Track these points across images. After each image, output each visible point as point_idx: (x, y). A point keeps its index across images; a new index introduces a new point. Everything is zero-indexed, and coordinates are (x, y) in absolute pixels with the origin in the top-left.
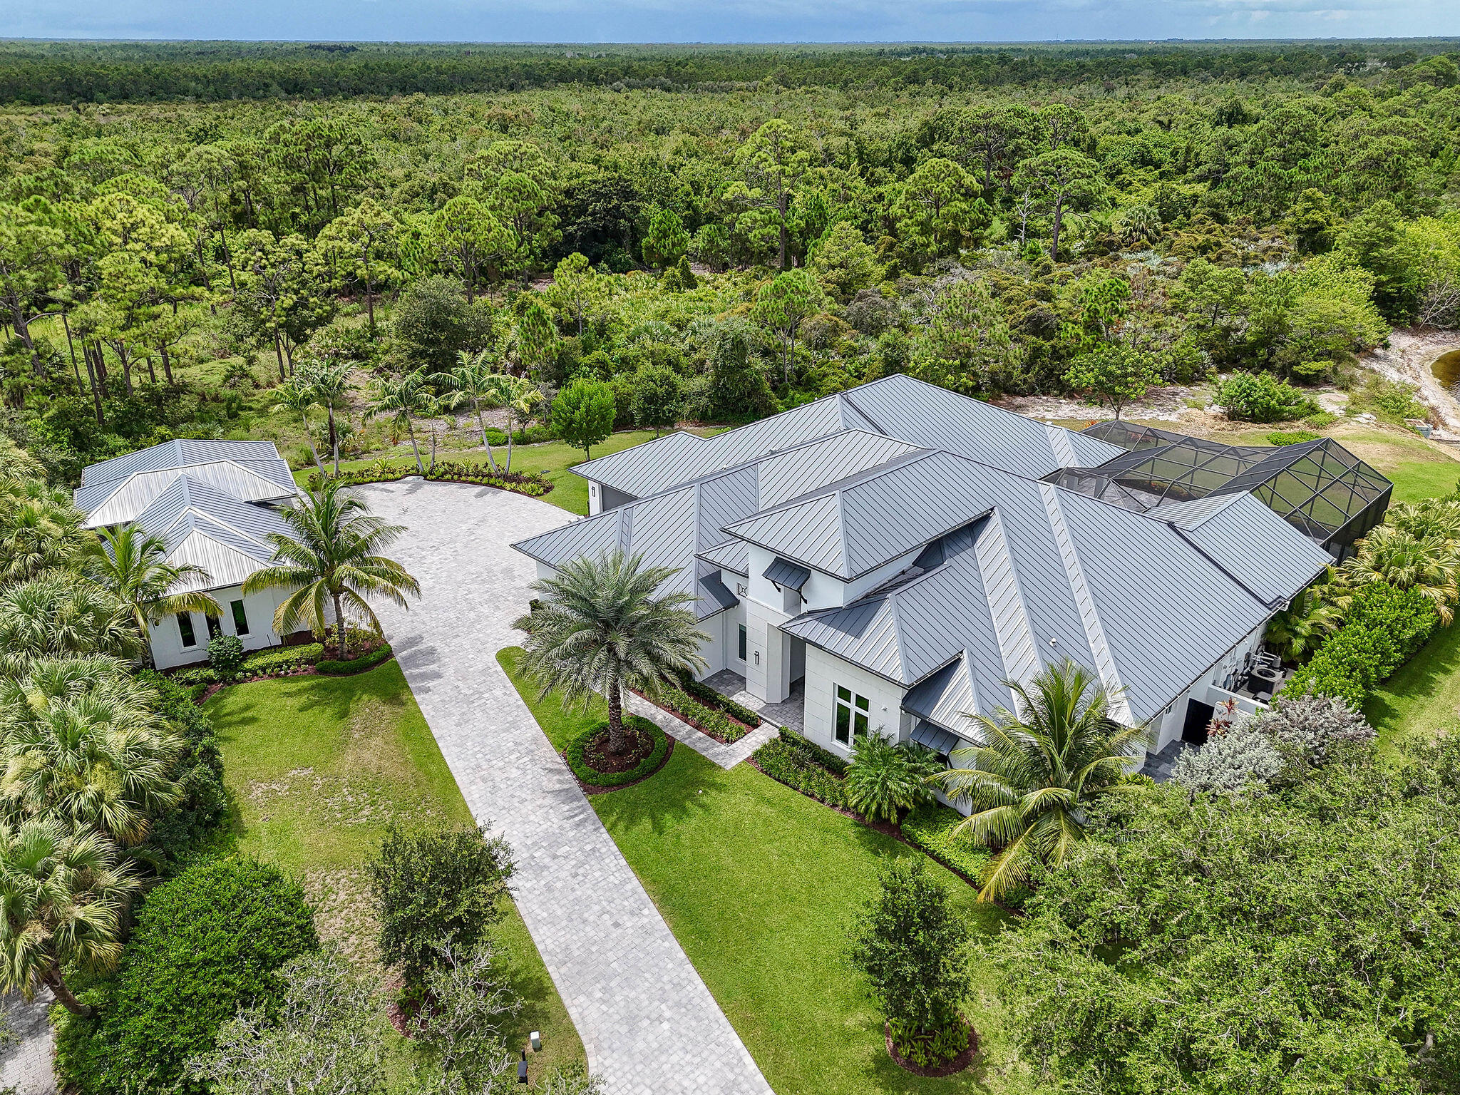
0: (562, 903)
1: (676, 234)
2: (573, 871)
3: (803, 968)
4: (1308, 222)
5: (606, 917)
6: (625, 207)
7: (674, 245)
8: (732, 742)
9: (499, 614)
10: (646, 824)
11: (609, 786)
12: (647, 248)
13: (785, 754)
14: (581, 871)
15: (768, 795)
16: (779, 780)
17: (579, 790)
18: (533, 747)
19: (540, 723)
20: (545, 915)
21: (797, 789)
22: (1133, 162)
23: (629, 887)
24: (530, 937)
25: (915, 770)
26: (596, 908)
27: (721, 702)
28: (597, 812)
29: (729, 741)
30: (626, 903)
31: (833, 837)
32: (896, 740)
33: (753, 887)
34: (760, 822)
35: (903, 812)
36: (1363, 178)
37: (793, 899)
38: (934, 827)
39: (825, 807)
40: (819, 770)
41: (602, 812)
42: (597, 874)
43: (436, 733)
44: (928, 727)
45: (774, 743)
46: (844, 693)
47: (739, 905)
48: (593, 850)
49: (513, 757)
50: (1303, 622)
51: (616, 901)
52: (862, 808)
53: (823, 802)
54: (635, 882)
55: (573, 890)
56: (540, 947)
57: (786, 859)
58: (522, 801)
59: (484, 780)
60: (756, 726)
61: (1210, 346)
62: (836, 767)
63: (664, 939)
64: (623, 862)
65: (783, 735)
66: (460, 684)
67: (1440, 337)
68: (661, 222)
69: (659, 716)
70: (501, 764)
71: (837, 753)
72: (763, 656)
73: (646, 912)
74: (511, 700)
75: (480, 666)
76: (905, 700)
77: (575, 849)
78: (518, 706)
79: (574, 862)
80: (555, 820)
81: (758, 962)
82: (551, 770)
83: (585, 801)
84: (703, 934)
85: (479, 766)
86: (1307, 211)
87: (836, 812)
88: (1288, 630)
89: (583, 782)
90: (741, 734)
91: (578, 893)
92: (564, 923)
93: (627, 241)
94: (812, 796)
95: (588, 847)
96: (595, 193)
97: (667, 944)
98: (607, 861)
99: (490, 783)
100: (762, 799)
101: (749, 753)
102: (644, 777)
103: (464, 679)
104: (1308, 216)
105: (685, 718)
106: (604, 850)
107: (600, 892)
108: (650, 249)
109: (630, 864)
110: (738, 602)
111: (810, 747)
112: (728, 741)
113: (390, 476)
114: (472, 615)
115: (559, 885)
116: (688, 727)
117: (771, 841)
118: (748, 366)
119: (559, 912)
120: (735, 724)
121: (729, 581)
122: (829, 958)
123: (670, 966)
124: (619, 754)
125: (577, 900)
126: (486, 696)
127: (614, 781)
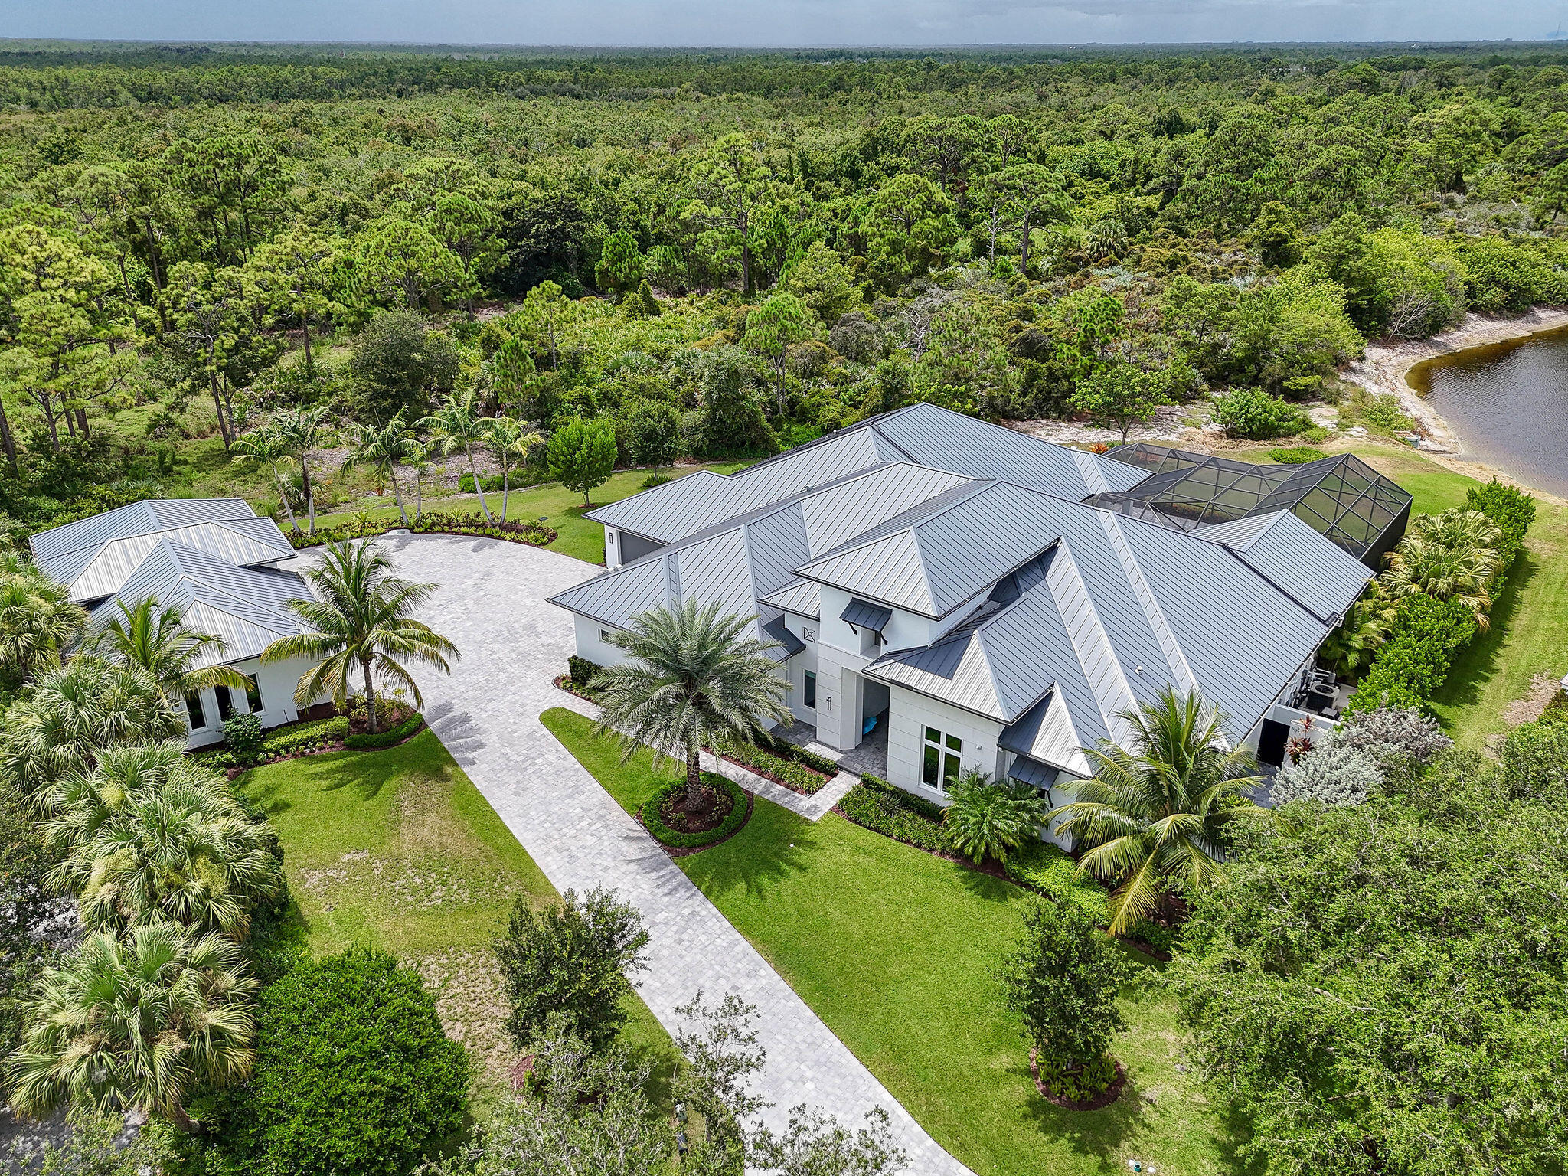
0: (673, 970)
1: (632, 257)
2: (677, 937)
3: (935, 1016)
4: (1272, 235)
5: (722, 981)
6: (570, 228)
7: (631, 268)
8: (814, 792)
9: (531, 673)
10: (742, 886)
11: (693, 847)
12: (601, 272)
13: (872, 802)
14: (685, 936)
15: (862, 844)
16: (869, 828)
17: (665, 857)
18: (603, 812)
19: (604, 787)
20: (658, 984)
21: (891, 836)
22: (1082, 174)
23: (738, 949)
24: (647, 1009)
25: (1019, 808)
26: (710, 973)
27: (793, 752)
28: (688, 875)
29: (810, 792)
30: (739, 966)
31: (937, 882)
32: (993, 779)
33: (868, 938)
34: (860, 873)
35: (1009, 849)
36: (1314, 189)
37: (910, 948)
38: (1040, 867)
39: (922, 852)
40: (910, 815)
41: (695, 876)
42: (703, 938)
43: (494, 804)
44: (1026, 762)
45: (857, 791)
46: (932, 734)
47: (857, 957)
48: (692, 913)
49: (584, 823)
50: (1355, 637)
51: (731, 965)
52: (969, 850)
53: (919, 846)
54: (745, 944)
55: (681, 957)
56: (661, 1018)
57: (894, 907)
58: (606, 869)
59: (559, 851)
60: (834, 775)
61: (1200, 364)
62: (931, 813)
63: (787, 999)
64: (727, 924)
65: (866, 782)
66: (507, 750)
67: (1408, 347)
68: (615, 245)
69: (731, 771)
70: (573, 832)
71: (925, 796)
72: (836, 702)
73: (762, 973)
74: (567, 764)
75: (525, 731)
76: (1001, 738)
77: (673, 915)
78: (577, 770)
79: (675, 928)
80: (644, 886)
81: (889, 1013)
82: (627, 838)
83: (674, 867)
84: (828, 991)
85: (549, 836)
86: (1270, 224)
87: (935, 856)
88: (1341, 645)
89: (666, 845)
90: (821, 784)
91: (688, 959)
92: (680, 991)
93: (573, 264)
94: (907, 842)
95: (686, 912)
96: (537, 213)
97: (791, 1004)
98: (710, 924)
99: (566, 853)
100: (856, 849)
101: (834, 803)
102: (730, 835)
103: (511, 745)
104: (1272, 229)
105: (760, 771)
106: (704, 913)
107: (710, 956)
108: (604, 273)
109: (734, 926)
110: (804, 647)
111: (898, 792)
112: (808, 791)
113: (373, 530)
114: (502, 676)
115: (665, 952)
116: (764, 781)
117: (875, 891)
118: (744, 398)
119: (672, 981)
120: (814, 774)
121: (793, 625)
122: (960, 1003)
123: (800, 1026)
124: (698, 813)
125: (688, 967)
126: (539, 761)
127: (698, 841)
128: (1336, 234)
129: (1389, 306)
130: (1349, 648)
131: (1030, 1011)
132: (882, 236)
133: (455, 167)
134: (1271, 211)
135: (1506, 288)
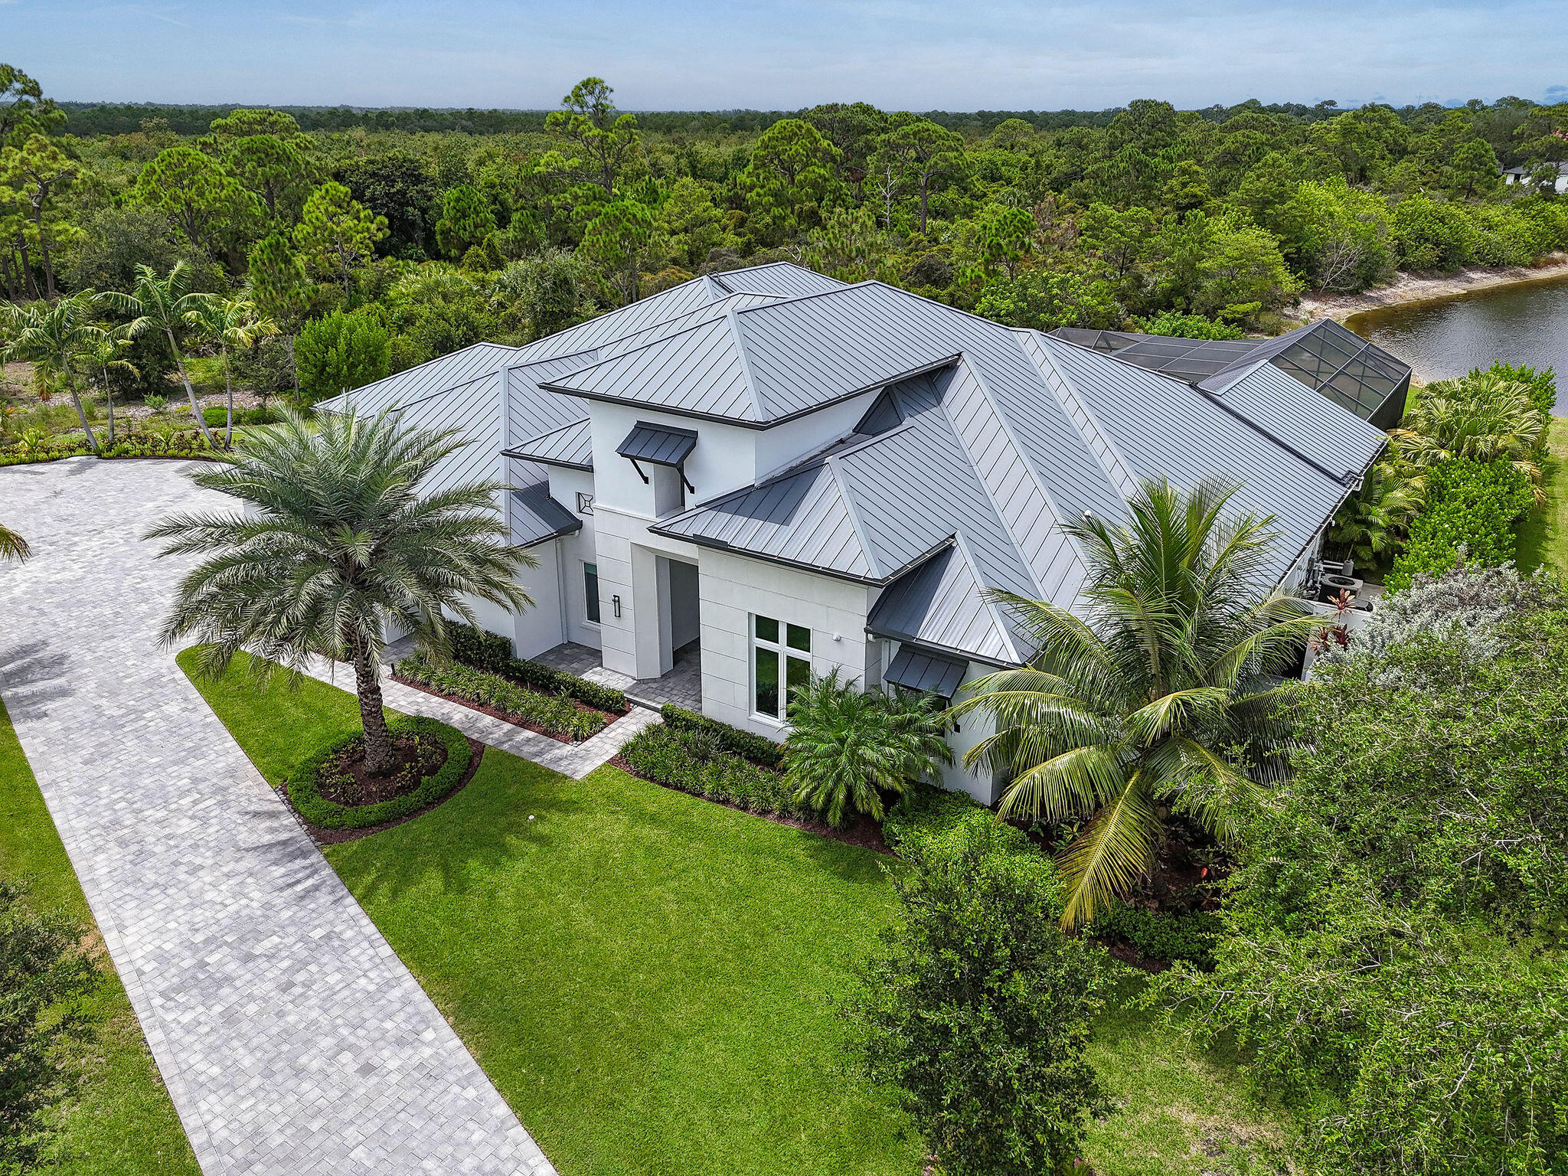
0: (255, 1042)
1: (477, 213)
2: (284, 979)
3: (745, 1099)
4: (1187, 196)
5: (346, 1057)
6: (412, 192)
7: (476, 227)
8: (584, 739)
10: (433, 881)
11: (364, 827)
12: (442, 233)
13: (673, 745)
14: (300, 977)
15: (652, 808)
16: (666, 785)
17: (306, 842)
18: (228, 782)
19: (243, 744)
20: (215, 1070)
21: (700, 795)
22: (984, 178)
23: (396, 993)
24: (176, 1121)
25: (902, 727)
26: (327, 1042)
27: (560, 682)
28: (339, 872)
29: (579, 738)
30: (388, 1025)
31: (770, 861)
32: (861, 687)
33: (637, 960)
34: (639, 853)
35: (889, 797)
37: (711, 974)
38: (940, 825)
39: (749, 817)
40: (734, 761)
41: (347, 873)
42: (336, 977)
43: (41, 778)
44: (914, 653)
45: (654, 731)
46: (766, 627)
47: (612, 997)
48: (328, 937)
49: (185, 802)
50: (1375, 510)
51: (372, 1024)
52: (819, 801)
53: (745, 809)
54: (410, 983)
55: (281, 1015)
56: (196, 1140)
57: (691, 906)
58: (194, 870)
59: (122, 843)
60: (622, 713)
61: (1123, 297)
62: (765, 755)
63: (465, 1082)
64: (386, 950)
65: (668, 716)
66: (103, 702)
67: (1342, 301)
68: (458, 200)
69: (457, 714)
70: (160, 815)
71: (759, 732)
72: (627, 602)
73: (429, 1035)
74: (195, 717)
75: (145, 675)
76: (872, 617)
77: (292, 940)
79: (286, 964)
80: (256, 895)
81: (655, 1100)
82: (256, 814)
83: (316, 858)
84: (544, 1061)
85: (116, 823)
86: (1184, 185)
87: (770, 822)
89: (315, 827)
90: (597, 727)
91: (291, 1019)
92: (254, 1083)
93: (419, 235)
94: (726, 802)
95: (317, 934)
96: (374, 175)
97: (471, 1093)
98: (354, 952)
99: (134, 848)
100: (640, 816)
101: (614, 752)
102: (429, 805)
103: (113, 694)
104: (1185, 190)
105: (502, 714)
106: (349, 934)
107: (336, 1011)
108: (445, 233)
109: (399, 952)
110: (579, 525)
111: (712, 727)
112: (576, 738)
113: (43, 455)
114: (144, 607)
115: (252, 1008)
116: (507, 726)
117: (661, 881)
119: (247, 1062)
120: (587, 712)
121: (563, 492)
122: (793, 1071)
123: (477, 1137)
124: (382, 774)
125: (287, 1034)
126: (148, 715)
127: (372, 818)
128: (1259, 177)
129: (1319, 255)
130: (1370, 525)
131: (910, 1080)
132: (762, 187)
133: (272, 119)
134: (1184, 172)
135: (1437, 244)
